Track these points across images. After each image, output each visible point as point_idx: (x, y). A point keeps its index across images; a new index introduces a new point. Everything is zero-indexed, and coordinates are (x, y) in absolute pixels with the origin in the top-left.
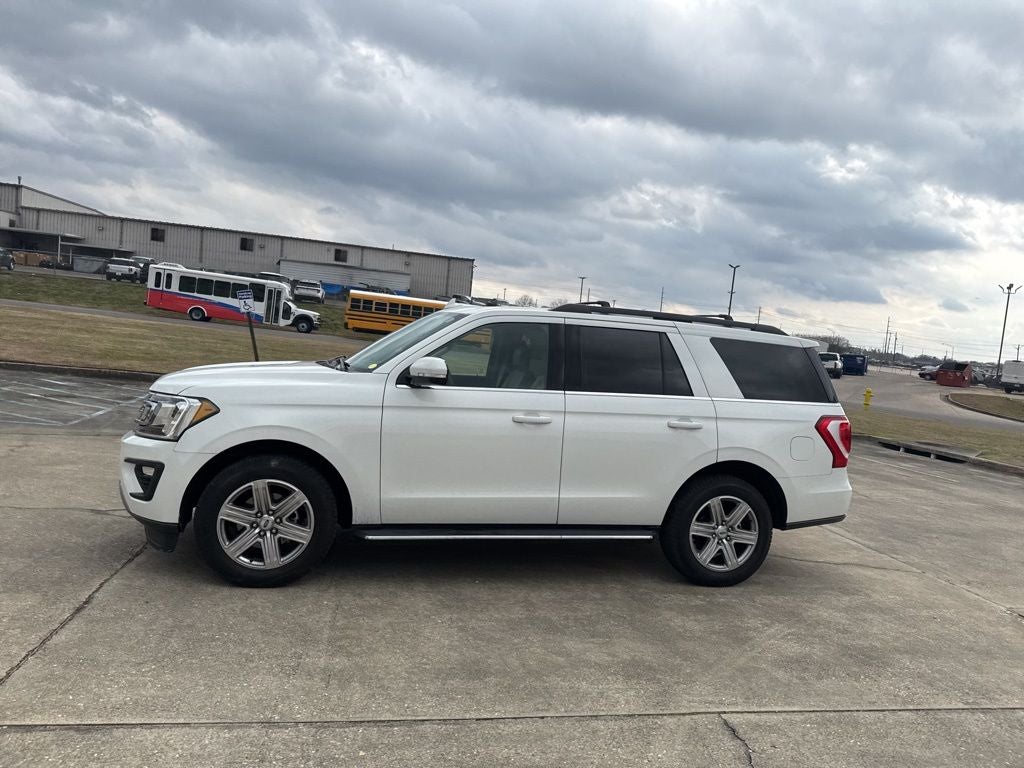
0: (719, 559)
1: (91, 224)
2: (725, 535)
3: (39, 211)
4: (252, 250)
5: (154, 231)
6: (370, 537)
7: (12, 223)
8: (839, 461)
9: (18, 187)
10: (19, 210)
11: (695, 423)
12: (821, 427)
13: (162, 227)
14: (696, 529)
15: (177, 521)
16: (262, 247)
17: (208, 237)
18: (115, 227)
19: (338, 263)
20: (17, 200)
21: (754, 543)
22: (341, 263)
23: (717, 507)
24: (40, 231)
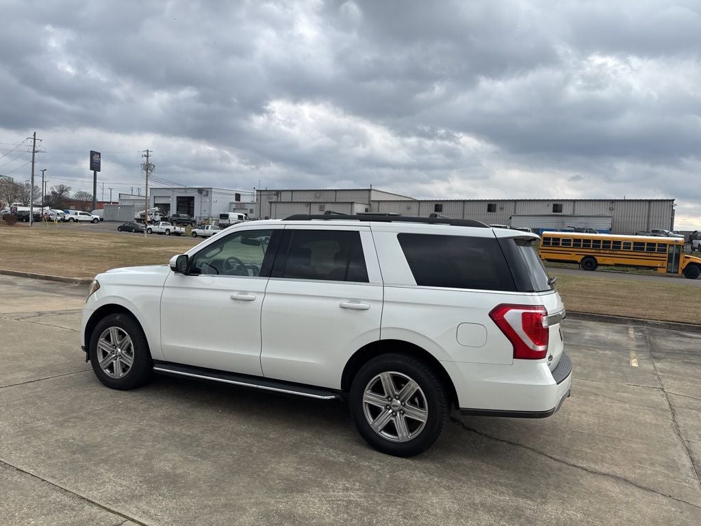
1: (404, 206)
3: (379, 202)
4: (495, 211)
5: (436, 206)
7: (367, 210)
9: (370, 190)
10: (370, 202)
13: (441, 203)
16: (502, 209)
17: (467, 206)
18: (415, 207)
19: (555, 214)
20: (369, 197)
22: (557, 214)
24: (381, 212)
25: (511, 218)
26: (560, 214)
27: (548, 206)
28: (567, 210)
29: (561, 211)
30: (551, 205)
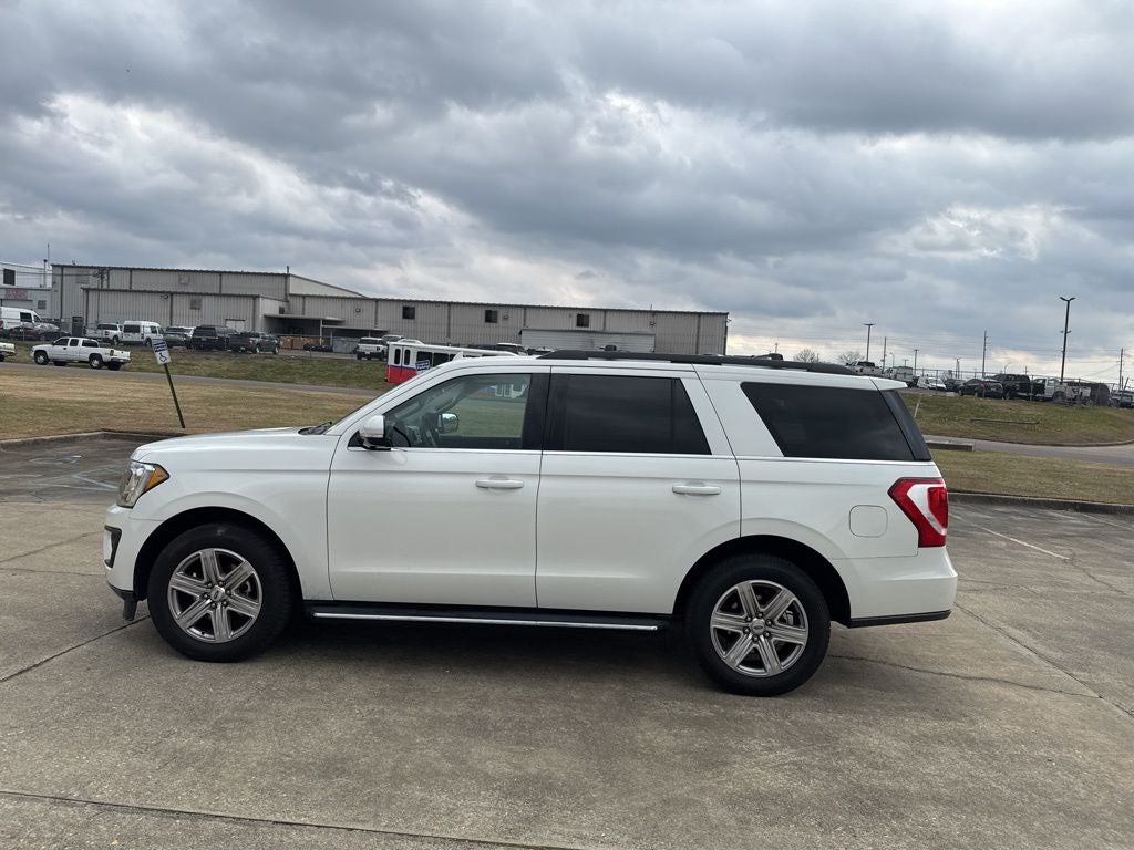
0: (754, 660)
1: (349, 306)
2: (762, 631)
3: (304, 297)
4: (496, 322)
5: (405, 309)
6: (318, 615)
7: (282, 310)
8: (929, 538)
9: (286, 276)
10: (287, 297)
11: (709, 488)
12: (899, 491)
13: (413, 305)
14: (720, 620)
15: (132, 589)
16: (506, 318)
17: (454, 310)
18: (368, 308)
19: (580, 329)
20: (286, 289)
21: (804, 643)
22: (583, 329)
23: (747, 594)
24: (306, 316)
25: (521, 333)
26: (586, 329)
27: (570, 316)
28: (595, 324)
29: (587, 325)
30: (575, 315)
